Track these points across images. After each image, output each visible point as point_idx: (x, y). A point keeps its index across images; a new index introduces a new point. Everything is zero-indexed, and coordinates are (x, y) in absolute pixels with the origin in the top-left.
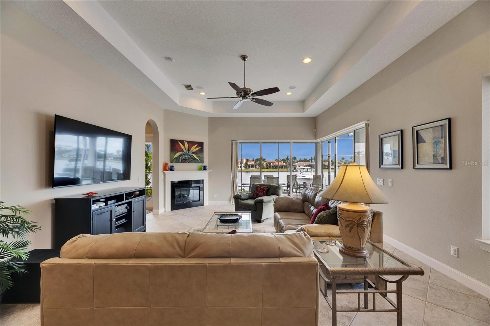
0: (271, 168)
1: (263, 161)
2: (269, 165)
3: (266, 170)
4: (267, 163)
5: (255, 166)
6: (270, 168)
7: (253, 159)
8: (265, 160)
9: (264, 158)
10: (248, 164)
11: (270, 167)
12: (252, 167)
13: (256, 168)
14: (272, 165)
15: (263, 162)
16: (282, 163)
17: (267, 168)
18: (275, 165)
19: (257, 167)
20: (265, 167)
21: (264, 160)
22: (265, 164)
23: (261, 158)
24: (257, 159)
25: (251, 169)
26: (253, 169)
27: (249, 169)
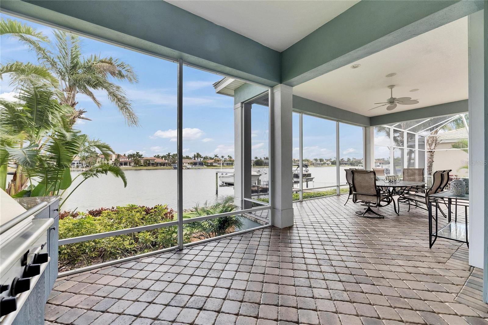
0: (151, 165)
1: (139, 157)
2: (148, 162)
3: (145, 168)
5: (130, 163)
6: (149, 166)
7: (126, 154)
8: (142, 157)
10: (120, 160)
11: (149, 164)
12: (126, 164)
13: (130, 165)
14: (152, 162)
15: (140, 159)
16: (163, 161)
17: (146, 166)
18: (155, 162)
19: (133, 164)
20: (143, 164)
21: (140, 156)
22: (142, 162)
23: (136, 153)
24: (131, 155)
25: (124, 166)
26: (126, 166)
27: (121, 167)
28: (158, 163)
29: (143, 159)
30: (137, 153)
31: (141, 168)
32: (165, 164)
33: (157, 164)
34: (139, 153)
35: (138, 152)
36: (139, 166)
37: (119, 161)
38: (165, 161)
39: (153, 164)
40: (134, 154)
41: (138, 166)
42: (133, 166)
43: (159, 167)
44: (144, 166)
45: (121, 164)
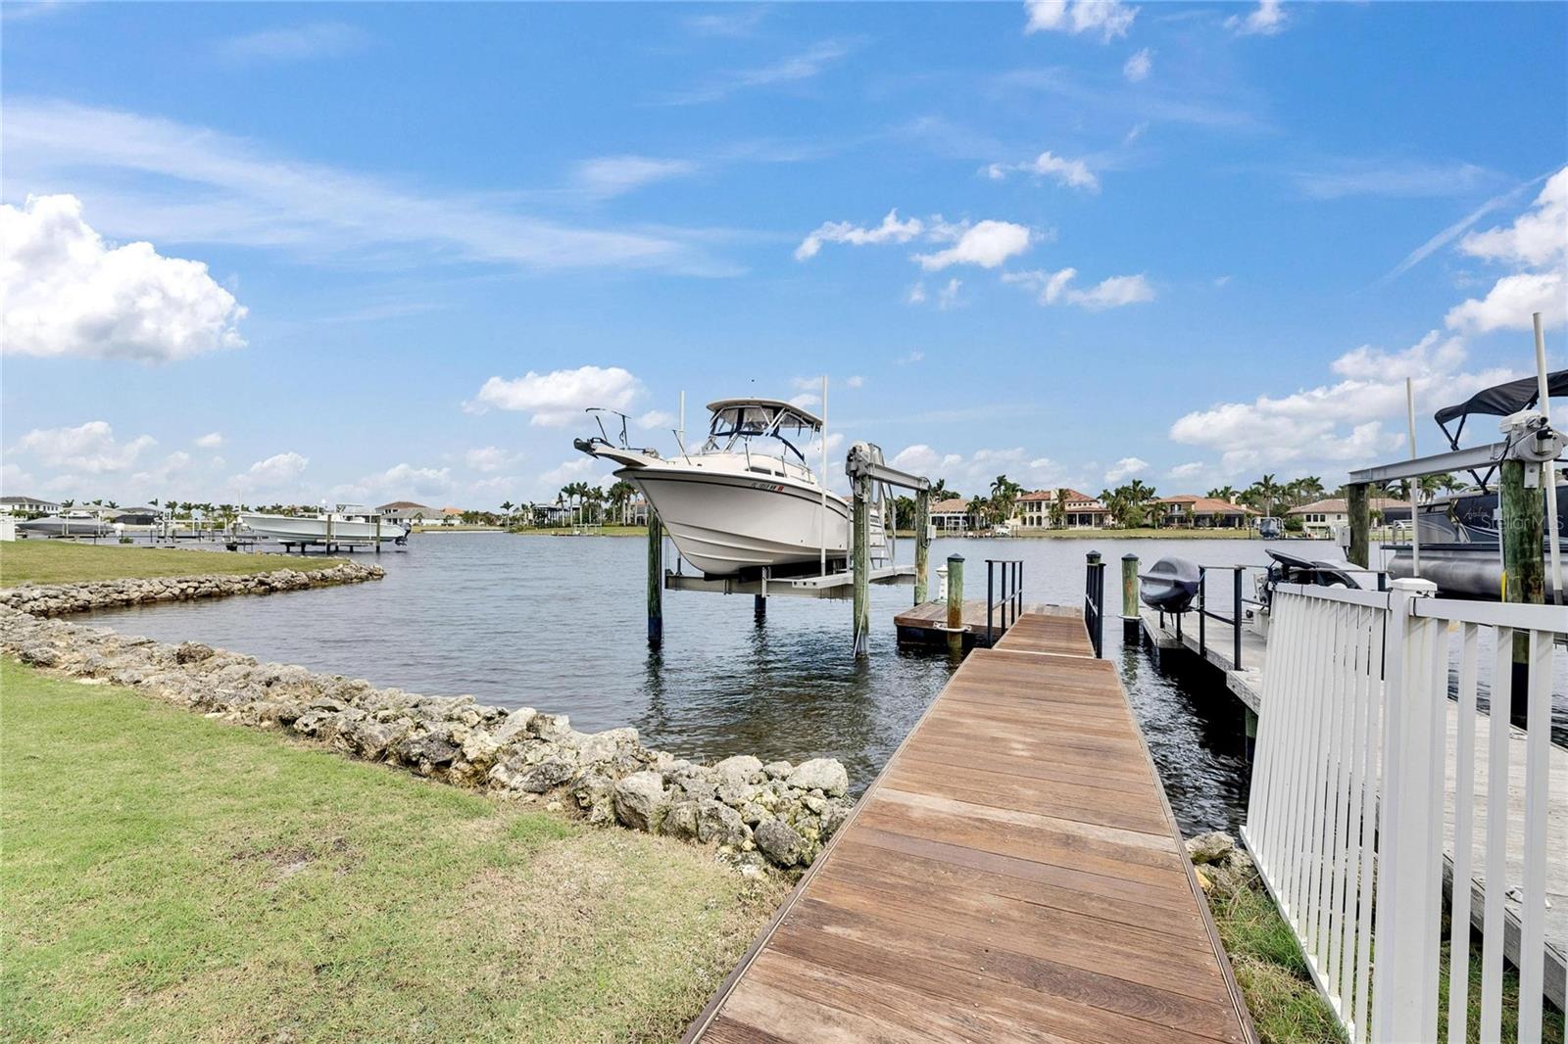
0: (1176, 524)
1: (1143, 498)
2: (1165, 513)
3: (1150, 532)
4: (1156, 506)
5: (1099, 517)
6: (1168, 526)
8: (1152, 495)
9: (1146, 485)
10: (1067, 508)
11: (1169, 521)
12: (1085, 519)
13: (1099, 523)
15: (1141, 502)
16: (1233, 506)
17: (1154, 527)
19: (1109, 520)
21: (1145, 494)
23: (1131, 485)
25: (1078, 527)
26: (1086, 528)
27: (1071, 529)
28: (1204, 517)
29: (1157, 502)
30: (1134, 482)
31: (1136, 532)
32: (1237, 520)
33: (1199, 520)
34: (1140, 485)
35: (1137, 480)
36: (1130, 526)
37: (1062, 510)
38: (1237, 507)
39: (1183, 521)
40: (1128, 488)
41: (1125, 526)
42: (1113, 527)
43: (1205, 531)
44: (1151, 527)
45: (1071, 520)
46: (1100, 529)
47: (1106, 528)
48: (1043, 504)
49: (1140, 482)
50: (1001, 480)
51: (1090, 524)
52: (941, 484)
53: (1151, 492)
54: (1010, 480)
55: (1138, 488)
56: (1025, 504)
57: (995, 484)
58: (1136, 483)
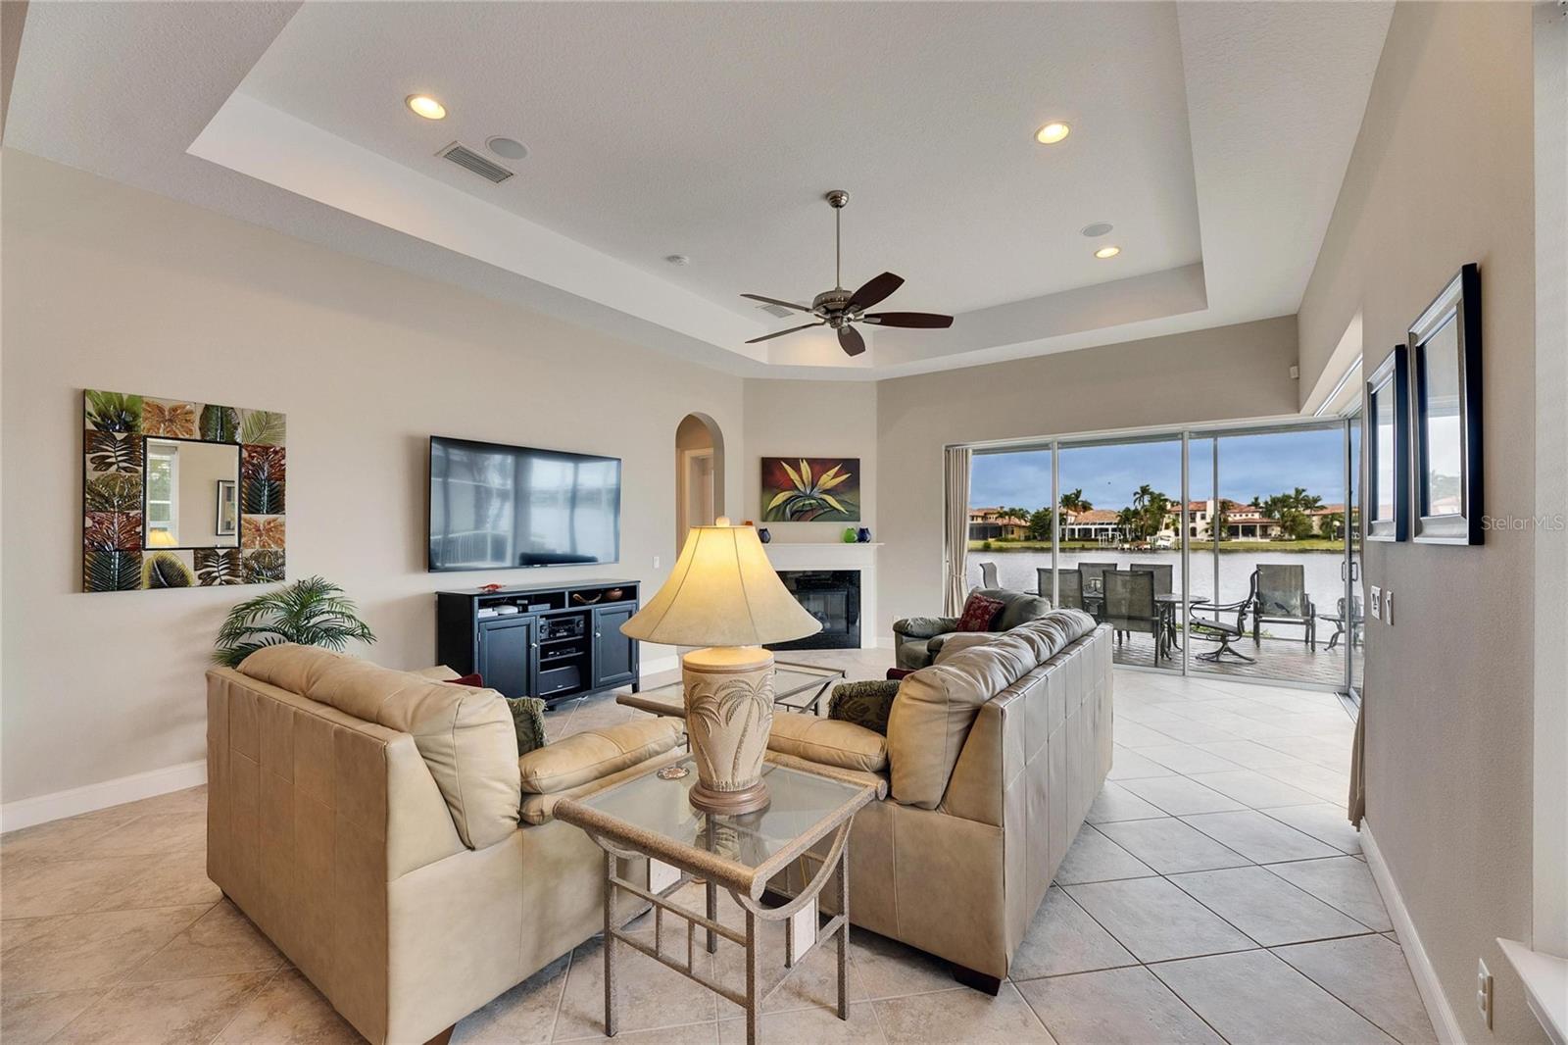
1: (1307, 508)
2: (1337, 523)
3: (1325, 545)
4: (1325, 516)
5: (1266, 528)
7: (1256, 499)
8: (1319, 504)
9: (1311, 493)
10: (1230, 519)
12: (1249, 530)
13: (1265, 534)
15: (1308, 512)
17: (1327, 538)
19: (1276, 531)
20: (1316, 530)
21: (1311, 503)
22: (1316, 521)
23: (1292, 493)
24: (1275, 501)
25: (1242, 539)
26: (1251, 539)
27: (1234, 540)
29: (1324, 512)
30: (1296, 490)
31: (1306, 544)
34: (1304, 494)
35: (1300, 488)
36: (1300, 538)
37: (1226, 521)
40: (1289, 497)
41: (1294, 537)
42: (1280, 539)
44: (1324, 538)
45: (1233, 531)
46: (1268, 540)
47: (1275, 539)
48: (1199, 514)
49: (1304, 490)
50: (1145, 491)
51: (1254, 535)
52: (1078, 493)
53: (1316, 500)
54: (1155, 489)
55: (1301, 497)
56: (1177, 515)
57: (1138, 493)
58: (1298, 492)
